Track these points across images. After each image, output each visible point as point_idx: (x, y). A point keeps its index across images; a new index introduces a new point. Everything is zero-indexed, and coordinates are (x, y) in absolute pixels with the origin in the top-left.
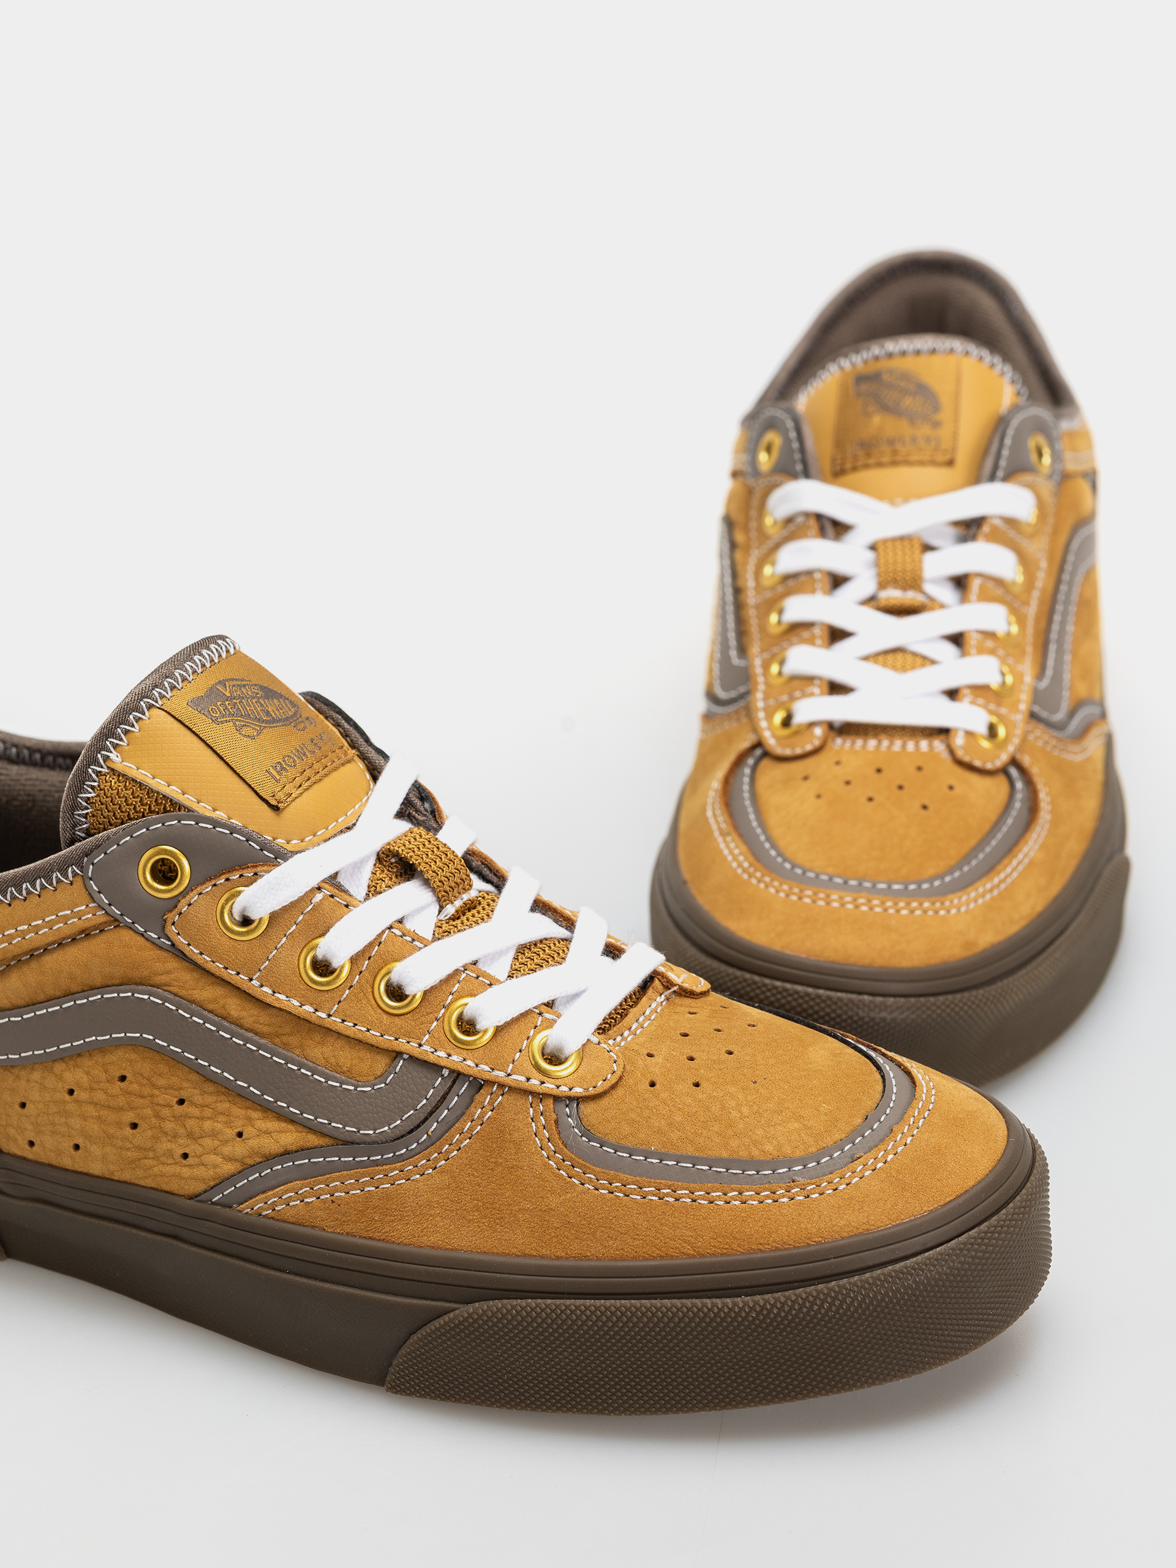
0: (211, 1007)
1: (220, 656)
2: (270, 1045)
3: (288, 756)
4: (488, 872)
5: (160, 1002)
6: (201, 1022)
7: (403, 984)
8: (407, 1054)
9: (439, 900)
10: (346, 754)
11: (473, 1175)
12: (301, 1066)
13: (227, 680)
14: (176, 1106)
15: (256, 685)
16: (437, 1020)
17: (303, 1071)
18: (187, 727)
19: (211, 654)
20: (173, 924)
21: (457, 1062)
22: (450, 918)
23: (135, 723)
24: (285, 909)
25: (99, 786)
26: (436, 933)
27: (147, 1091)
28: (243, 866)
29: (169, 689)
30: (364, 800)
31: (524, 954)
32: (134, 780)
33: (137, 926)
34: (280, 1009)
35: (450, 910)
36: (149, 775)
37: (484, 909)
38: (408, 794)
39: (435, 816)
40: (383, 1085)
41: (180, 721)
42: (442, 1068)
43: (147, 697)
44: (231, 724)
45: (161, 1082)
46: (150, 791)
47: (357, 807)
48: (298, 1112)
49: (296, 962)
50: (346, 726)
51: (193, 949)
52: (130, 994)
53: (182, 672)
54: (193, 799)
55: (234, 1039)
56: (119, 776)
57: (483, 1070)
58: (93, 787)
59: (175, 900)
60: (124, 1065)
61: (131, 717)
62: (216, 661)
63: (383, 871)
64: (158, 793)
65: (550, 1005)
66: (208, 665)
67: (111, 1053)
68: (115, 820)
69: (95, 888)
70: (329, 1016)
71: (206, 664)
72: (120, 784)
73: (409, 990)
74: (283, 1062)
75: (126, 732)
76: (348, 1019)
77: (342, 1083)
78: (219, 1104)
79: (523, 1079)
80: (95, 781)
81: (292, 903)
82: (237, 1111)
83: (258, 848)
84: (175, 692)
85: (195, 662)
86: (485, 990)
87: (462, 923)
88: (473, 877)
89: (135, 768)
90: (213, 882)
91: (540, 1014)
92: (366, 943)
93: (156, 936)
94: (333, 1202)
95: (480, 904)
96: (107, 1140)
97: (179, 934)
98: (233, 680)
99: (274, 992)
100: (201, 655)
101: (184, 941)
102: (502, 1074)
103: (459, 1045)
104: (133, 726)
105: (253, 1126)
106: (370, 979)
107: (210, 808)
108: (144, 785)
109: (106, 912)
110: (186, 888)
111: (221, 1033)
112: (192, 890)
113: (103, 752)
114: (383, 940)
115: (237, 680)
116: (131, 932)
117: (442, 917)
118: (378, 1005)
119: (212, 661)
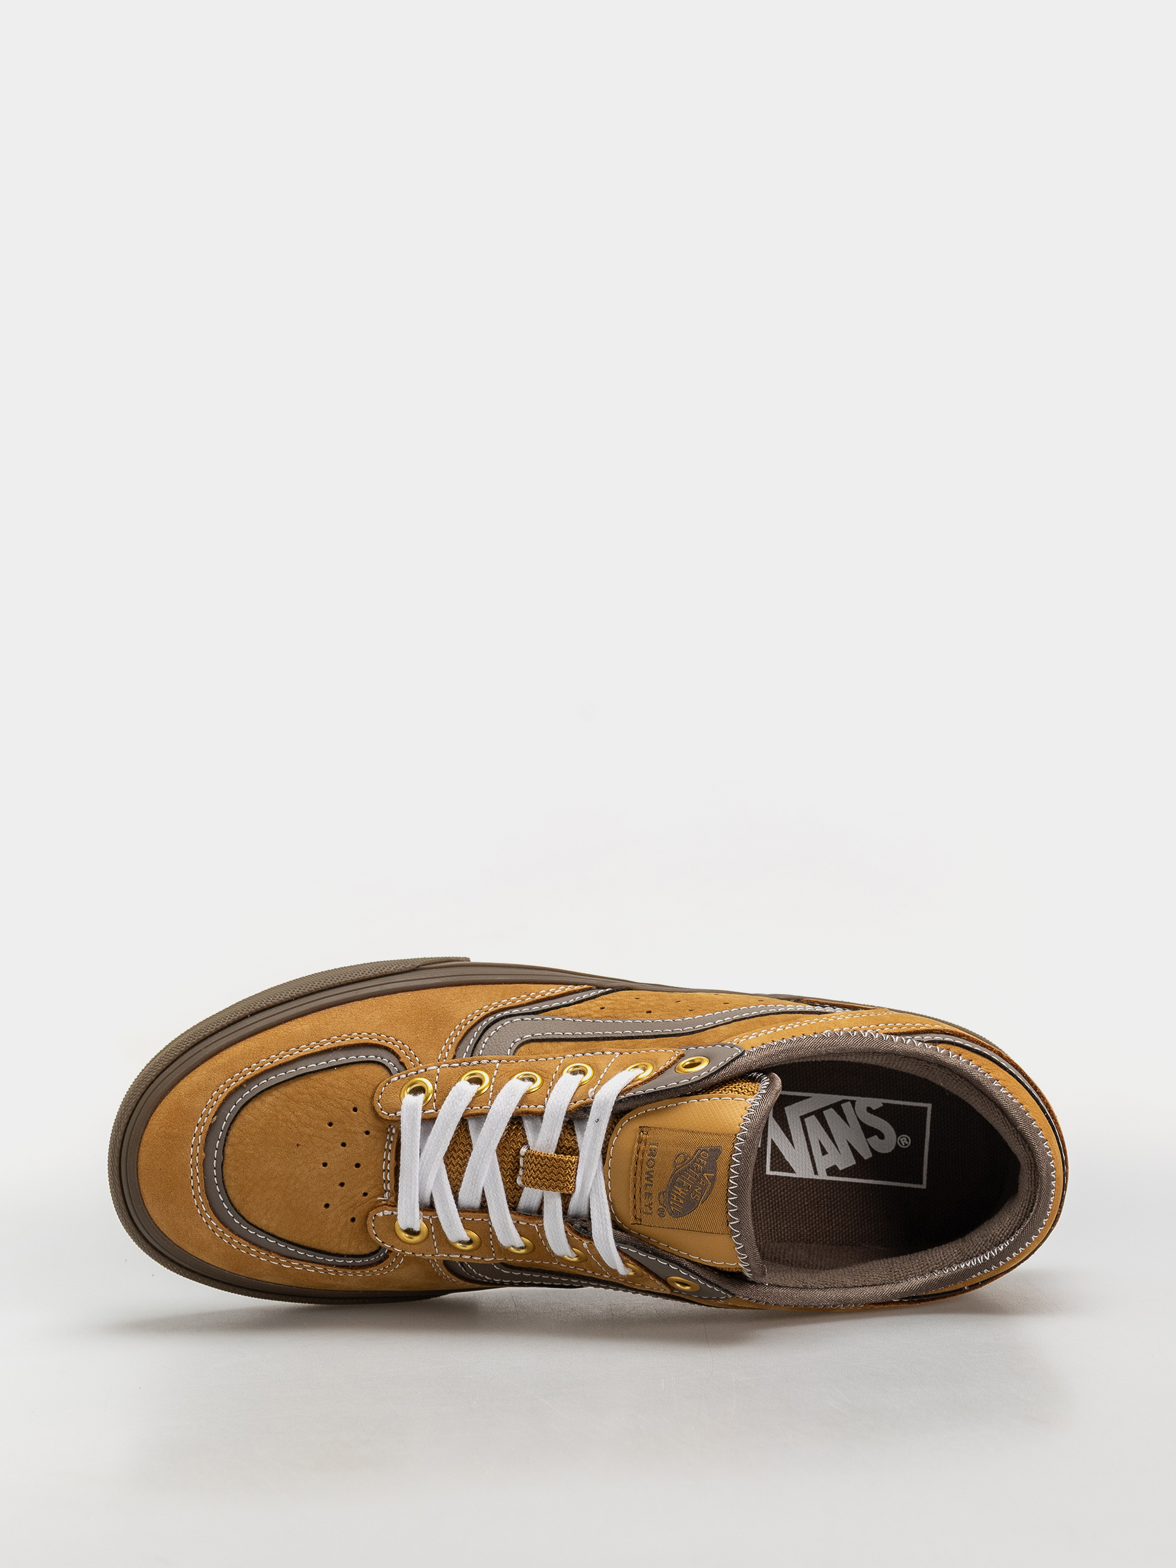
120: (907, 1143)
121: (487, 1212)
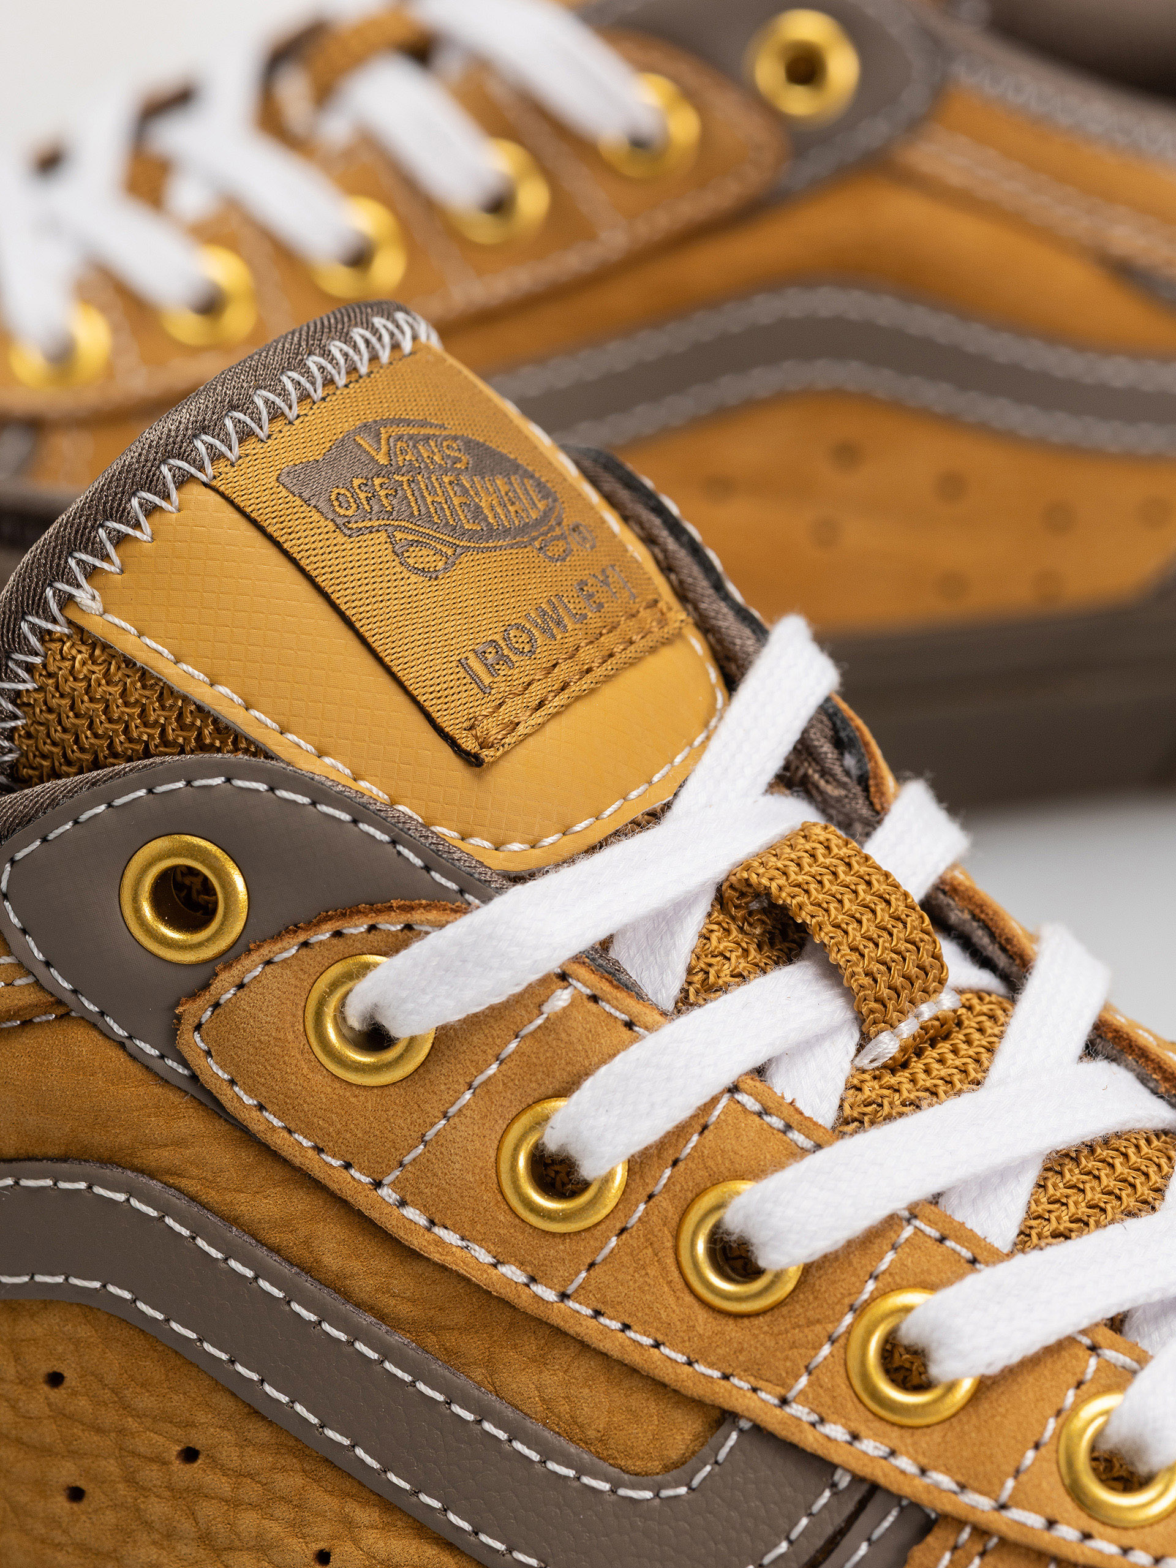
0: (275, 1238)
1: (374, 358)
2: (413, 1352)
3: (518, 626)
4: (986, 940)
5: (153, 1213)
6: (249, 1273)
7: (754, 1240)
8: (750, 1420)
9: (860, 1019)
10: (663, 622)
12: (483, 1414)
13: (385, 422)
14: (177, 1465)
15: (455, 438)
16: (832, 1340)
17: (488, 1426)
18: (270, 538)
19: (351, 352)
20: (198, 1027)
21: (872, 1459)
22: (885, 1066)
23: (142, 518)
24: (474, 1022)
25: (45, 666)
26: (847, 1106)
27: (109, 1417)
28: (378, 905)
29: (234, 438)
30: (697, 742)
31: (1061, 1173)
32: (129, 662)
33: (111, 1023)
34: (443, 1268)
35: (887, 1045)
36: (166, 652)
37: (968, 1042)
38: (805, 732)
39: (866, 789)
40: (683, 1490)
41: (254, 523)
42: (833, 1467)
43: (180, 456)
44: (383, 536)
45: (145, 1402)
46: (166, 692)
47: (678, 760)
48: (466, 1526)
49: (492, 1153)
50: (671, 544)
51: (241, 1093)
52: (82, 1185)
53: (271, 396)
54: (269, 722)
55: (326, 1326)
56: (94, 646)
57: (937, 1486)
58: (29, 668)
59: (202, 974)
60: (60, 1349)
61: (135, 502)
62: (363, 369)
63: (728, 931)
64: (186, 699)
65: (1117, 1324)
66: (341, 380)
67: (32, 1316)
68: (78, 755)
69: (15, 920)
70: (564, 1296)
71: (336, 378)
72: (96, 668)
73: (769, 1258)
74: (440, 1398)
75: (120, 540)
76: (609, 1311)
77: (581, 1471)
78: (278, 1477)
79: (1036, 1521)
80: (37, 654)
81: (492, 1008)
82: (323, 1500)
83: (419, 862)
84: (251, 445)
85: (307, 373)
86: (960, 1277)
87: (913, 1081)
88: (949, 951)
89: (133, 630)
90: (302, 937)
91: (1093, 1348)
92: (669, 1126)
93: (155, 1052)
95: (959, 1024)
96: (11, 1515)
97: (208, 1053)
98: (398, 422)
99: (432, 1223)
100: (326, 354)
101: (220, 1073)
102: (984, 1503)
103: (882, 1413)
104: (137, 525)
105: (356, 1542)
106: (673, 1215)
107: (310, 748)
108: (152, 677)
109: (37, 982)
110: (235, 943)
111: (296, 1307)
112: (249, 951)
113: (59, 585)
114: (713, 1119)
115: (408, 422)
116: (94, 1034)
117: (864, 1062)
118: (688, 1285)
119: (352, 369)
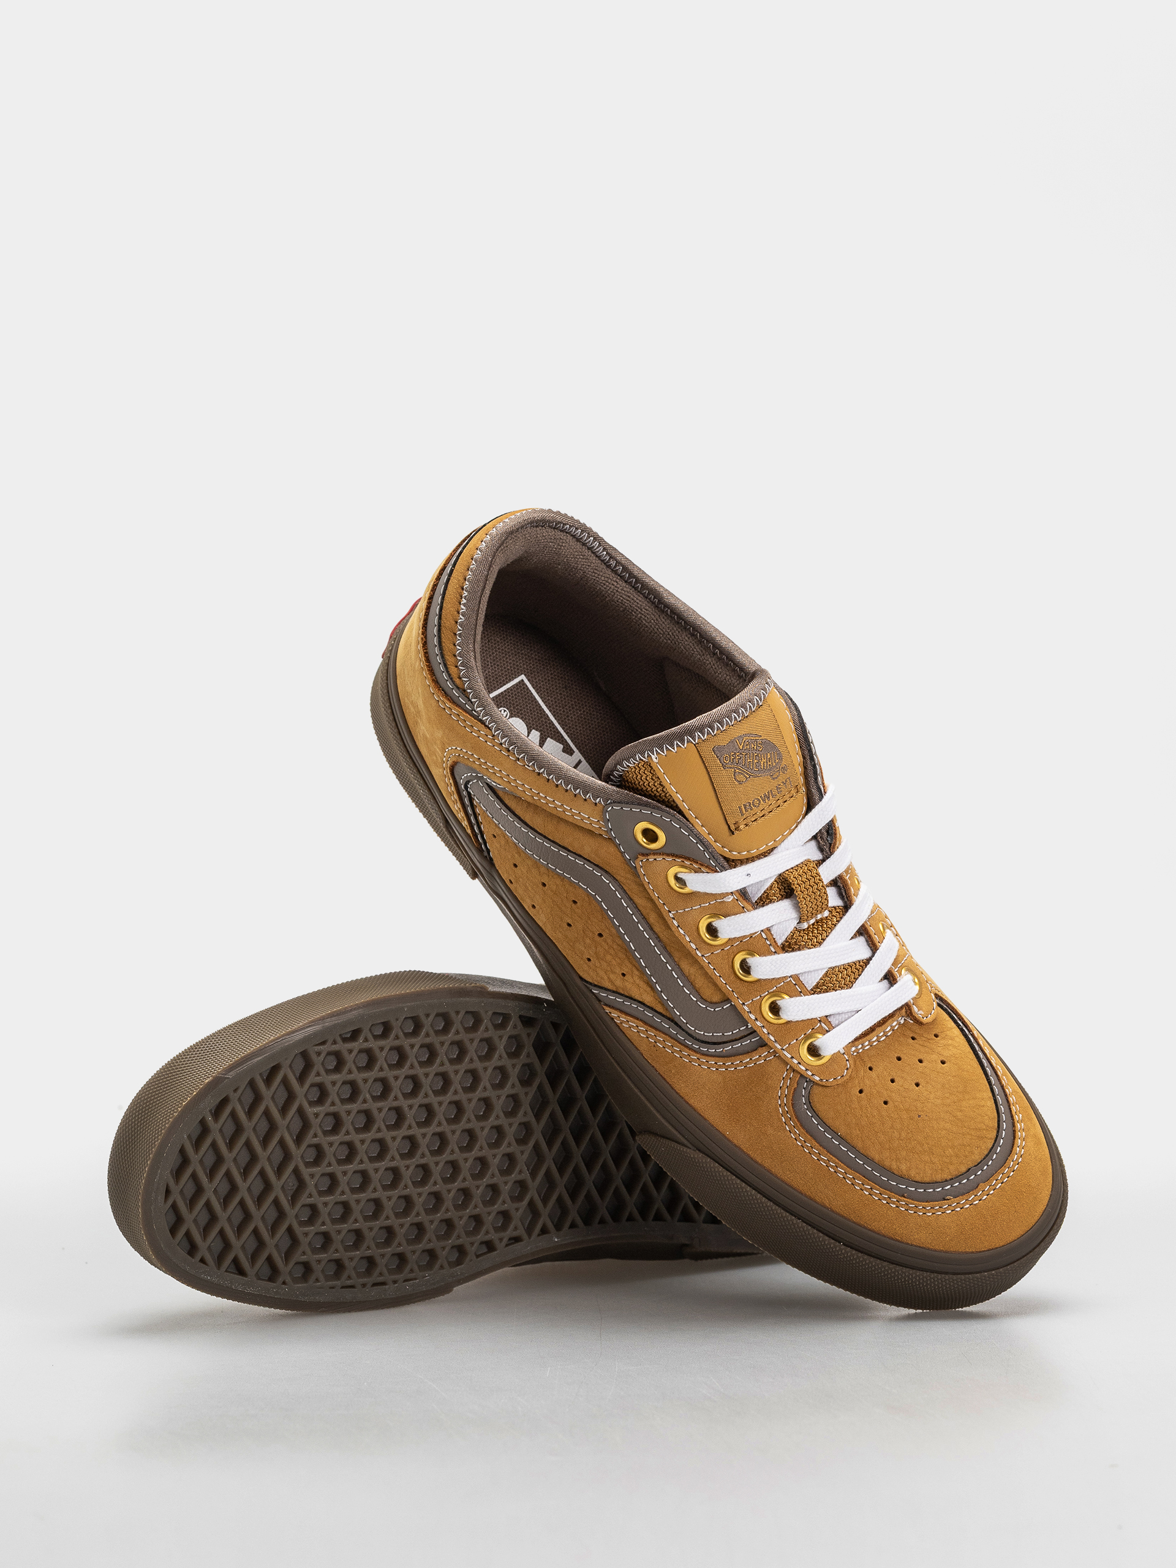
2: (663, 949)
3: (758, 799)
4: (845, 893)
5: (614, 889)
6: (631, 912)
7: (752, 967)
8: (734, 1004)
9: (799, 918)
11: (736, 1087)
14: (596, 936)
16: (760, 996)
17: (673, 972)
20: (642, 861)
21: (758, 1026)
22: (802, 929)
23: (676, 747)
24: (707, 894)
25: (638, 765)
26: (787, 942)
27: (584, 917)
28: (694, 861)
29: (706, 734)
30: (792, 828)
32: (658, 778)
33: (621, 847)
34: (677, 936)
35: (804, 925)
36: (668, 781)
38: (823, 827)
40: (712, 1010)
41: (702, 758)
42: (748, 1023)
45: (594, 920)
46: (664, 789)
48: (660, 990)
49: (699, 920)
51: (645, 878)
52: (599, 874)
53: (719, 725)
55: (644, 933)
56: (651, 768)
57: (770, 1038)
58: (634, 763)
59: (647, 851)
60: (578, 898)
61: (675, 742)
63: (775, 887)
64: (668, 793)
65: (828, 1017)
67: (574, 889)
69: (608, 817)
70: (703, 956)
72: (650, 774)
73: (754, 973)
74: (665, 961)
75: (668, 749)
76: (712, 964)
77: (691, 993)
78: (620, 953)
79: (789, 1056)
80: (637, 762)
81: (712, 893)
82: (627, 964)
84: (709, 737)
86: (796, 995)
89: (663, 772)
90: (674, 857)
91: (820, 1022)
92: (741, 935)
93: (629, 859)
94: (654, 1046)
95: (827, 921)
96: (552, 919)
97: (642, 867)
99: (678, 926)
101: (642, 872)
102: (779, 1047)
103: (764, 1017)
105: (632, 977)
106: (735, 953)
107: (694, 816)
108: (662, 784)
109: (607, 831)
110: (657, 850)
111: (639, 924)
112: (660, 853)
113: (649, 752)
114: (754, 937)
116: (616, 848)
117: (796, 929)
118: (732, 968)
120: (503, 711)
121: (863, 926)
